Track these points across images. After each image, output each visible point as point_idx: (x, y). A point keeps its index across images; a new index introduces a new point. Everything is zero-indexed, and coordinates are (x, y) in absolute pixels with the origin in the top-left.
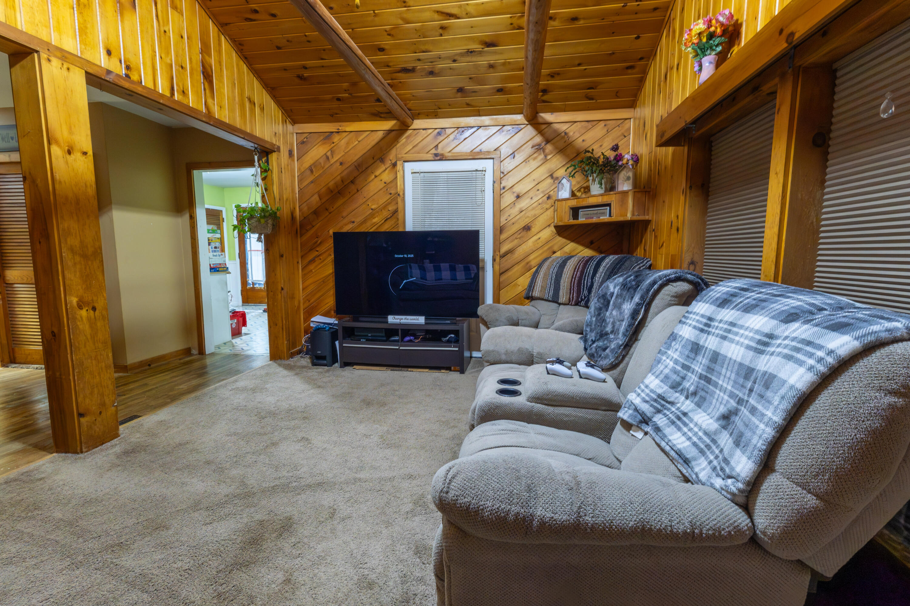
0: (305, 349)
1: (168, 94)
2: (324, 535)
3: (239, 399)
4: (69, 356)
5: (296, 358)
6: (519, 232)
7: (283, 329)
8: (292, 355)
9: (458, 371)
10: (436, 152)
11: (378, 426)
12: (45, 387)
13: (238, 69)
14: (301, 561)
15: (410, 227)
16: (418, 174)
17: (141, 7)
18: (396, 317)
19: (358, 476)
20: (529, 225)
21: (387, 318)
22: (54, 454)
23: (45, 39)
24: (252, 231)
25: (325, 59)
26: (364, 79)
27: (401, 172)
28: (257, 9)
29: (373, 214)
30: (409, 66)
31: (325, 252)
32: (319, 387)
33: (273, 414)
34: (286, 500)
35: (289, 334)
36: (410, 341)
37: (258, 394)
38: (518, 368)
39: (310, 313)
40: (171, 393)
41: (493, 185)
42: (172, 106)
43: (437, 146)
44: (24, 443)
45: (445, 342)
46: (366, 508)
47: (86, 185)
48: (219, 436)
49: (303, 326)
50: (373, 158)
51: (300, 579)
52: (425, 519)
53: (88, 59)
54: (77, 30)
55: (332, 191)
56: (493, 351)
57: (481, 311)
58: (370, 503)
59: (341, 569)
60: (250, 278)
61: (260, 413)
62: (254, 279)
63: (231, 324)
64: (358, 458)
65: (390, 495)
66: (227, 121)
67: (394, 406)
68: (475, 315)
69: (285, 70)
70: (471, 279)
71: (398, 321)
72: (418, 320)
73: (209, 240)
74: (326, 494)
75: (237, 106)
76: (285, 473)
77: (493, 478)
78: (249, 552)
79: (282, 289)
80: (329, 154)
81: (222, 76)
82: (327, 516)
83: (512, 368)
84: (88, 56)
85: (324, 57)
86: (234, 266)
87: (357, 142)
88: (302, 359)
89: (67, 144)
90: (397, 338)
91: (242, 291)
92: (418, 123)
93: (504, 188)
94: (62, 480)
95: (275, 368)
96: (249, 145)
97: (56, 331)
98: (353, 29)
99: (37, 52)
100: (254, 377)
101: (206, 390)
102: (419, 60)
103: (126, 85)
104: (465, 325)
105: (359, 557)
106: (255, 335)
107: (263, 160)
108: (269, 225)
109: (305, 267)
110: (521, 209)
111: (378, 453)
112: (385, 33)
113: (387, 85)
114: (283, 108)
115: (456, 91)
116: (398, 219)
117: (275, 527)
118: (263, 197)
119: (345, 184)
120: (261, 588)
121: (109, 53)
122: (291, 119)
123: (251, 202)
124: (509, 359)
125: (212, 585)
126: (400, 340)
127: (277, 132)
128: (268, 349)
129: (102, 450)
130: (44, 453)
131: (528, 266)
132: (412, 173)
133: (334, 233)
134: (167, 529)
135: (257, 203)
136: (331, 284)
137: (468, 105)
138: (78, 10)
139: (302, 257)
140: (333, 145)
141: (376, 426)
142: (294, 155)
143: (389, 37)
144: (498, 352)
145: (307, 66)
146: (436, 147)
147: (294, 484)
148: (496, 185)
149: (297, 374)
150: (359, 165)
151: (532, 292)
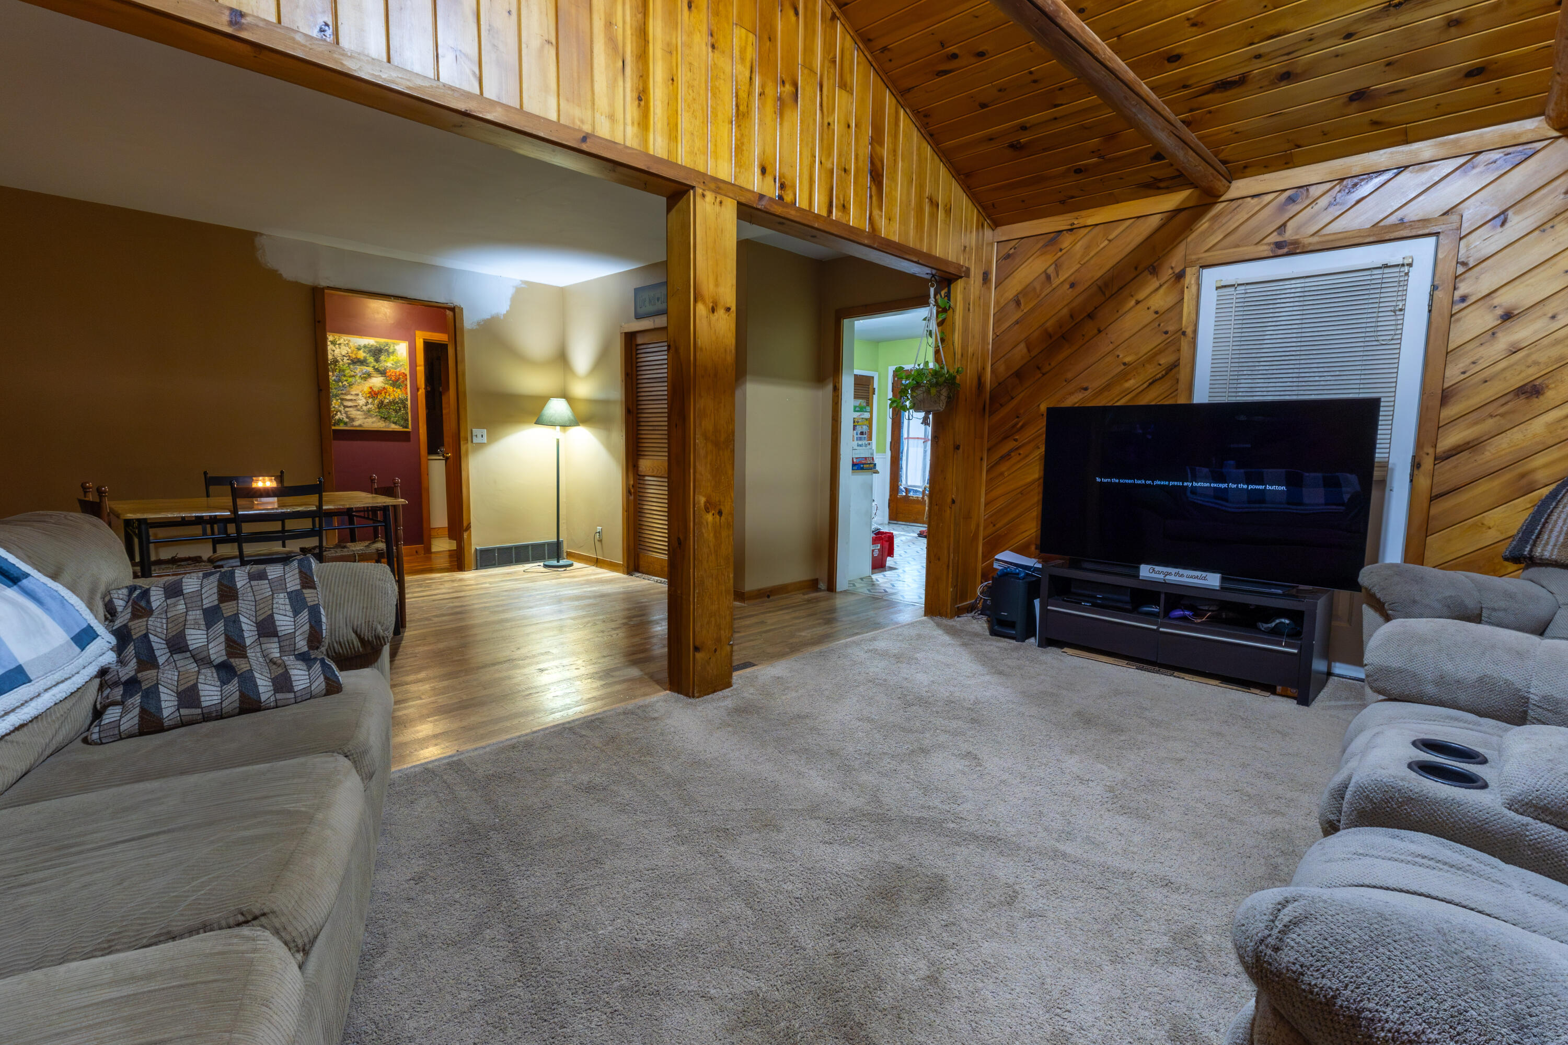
0: (980, 606)
1: (824, 213)
2: (995, 929)
3: (877, 667)
4: (691, 571)
5: (965, 618)
6: (1503, 401)
7: (948, 566)
8: (959, 612)
9: (1294, 698)
10: (1279, 239)
11: (1104, 767)
12: (665, 606)
13: (919, 155)
14: (955, 957)
15: (1202, 395)
16: (1233, 289)
17: (803, 99)
18: (1157, 568)
19: (1061, 847)
20: (1537, 383)
21: (1138, 568)
22: (668, 692)
23: (702, 169)
24: (916, 407)
25: (1062, 105)
26: (1131, 122)
27: (1194, 289)
28: (957, 51)
29: (1128, 371)
30: (1233, 74)
31: (1029, 442)
32: (1001, 673)
33: (924, 702)
34: (936, 847)
35: (957, 576)
36: (1184, 618)
37: (904, 665)
38: (1475, 724)
39: (995, 544)
40: (791, 641)
41: (1431, 296)
42: (827, 230)
43: (1284, 225)
44: (641, 670)
45: (1264, 632)
46: (1072, 910)
47: (726, 350)
48: (847, 717)
49: (980, 566)
50: (1136, 268)
51: (953, 986)
52: (1195, 978)
53: (742, 185)
54: (733, 150)
55: (1051, 337)
56: (1400, 671)
57: (1366, 576)
58: (1080, 904)
59: (1021, 1000)
60: (904, 482)
61: (905, 695)
62: (909, 483)
63: (873, 551)
64: (1063, 814)
65: (1122, 903)
66: (896, 239)
67: (1140, 737)
68: (1354, 585)
69: (991, 139)
70: (1343, 504)
71: (1162, 576)
72: (1205, 579)
73: (854, 422)
74: (1002, 859)
75: (913, 213)
76: (937, 803)
77: (1406, 961)
78: (879, 908)
79: (953, 502)
80: (1051, 271)
81: (895, 171)
82: (1002, 899)
83: (1456, 719)
84: (742, 182)
85: (1059, 102)
86: (883, 462)
87: (1106, 242)
88: (974, 621)
89: (711, 300)
90: (1155, 609)
91: (891, 501)
92: (1241, 187)
93: (1463, 299)
94: (674, 727)
95: (931, 628)
96: (921, 271)
97: (681, 537)
98: (1119, 36)
99: (693, 188)
100: (900, 638)
101: (834, 645)
102: (1258, 56)
103: (778, 210)
104: (1321, 603)
105: (1056, 995)
106: (904, 571)
107: (943, 293)
108: (943, 397)
109: (992, 467)
110: (1512, 345)
111: (1101, 816)
112: (1187, 24)
113: (1179, 124)
114: (980, 204)
115: (1347, 99)
116: (1178, 381)
117: (919, 885)
118: (937, 352)
119: (1077, 321)
120: (893, 971)
121: (763, 171)
122: (992, 220)
123: (918, 362)
124: (1445, 697)
125: (828, 935)
126: (1162, 614)
127: (968, 245)
128: (923, 597)
129: (713, 700)
130: (659, 687)
131: (1524, 482)
132: (1217, 288)
133: (1049, 410)
134: (779, 831)
135: (926, 363)
136: (1035, 497)
137: (1376, 124)
138: (737, 122)
139: (989, 450)
140: (1060, 254)
141: (1099, 766)
142: (990, 280)
143: (1194, 29)
144: (1415, 675)
145: (1028, 125)
146: (1282, 228)
147: (952, 825)
148: (1438, 294)
149: (965, 645)
150: (1106, 285)
151: (1534, 545)
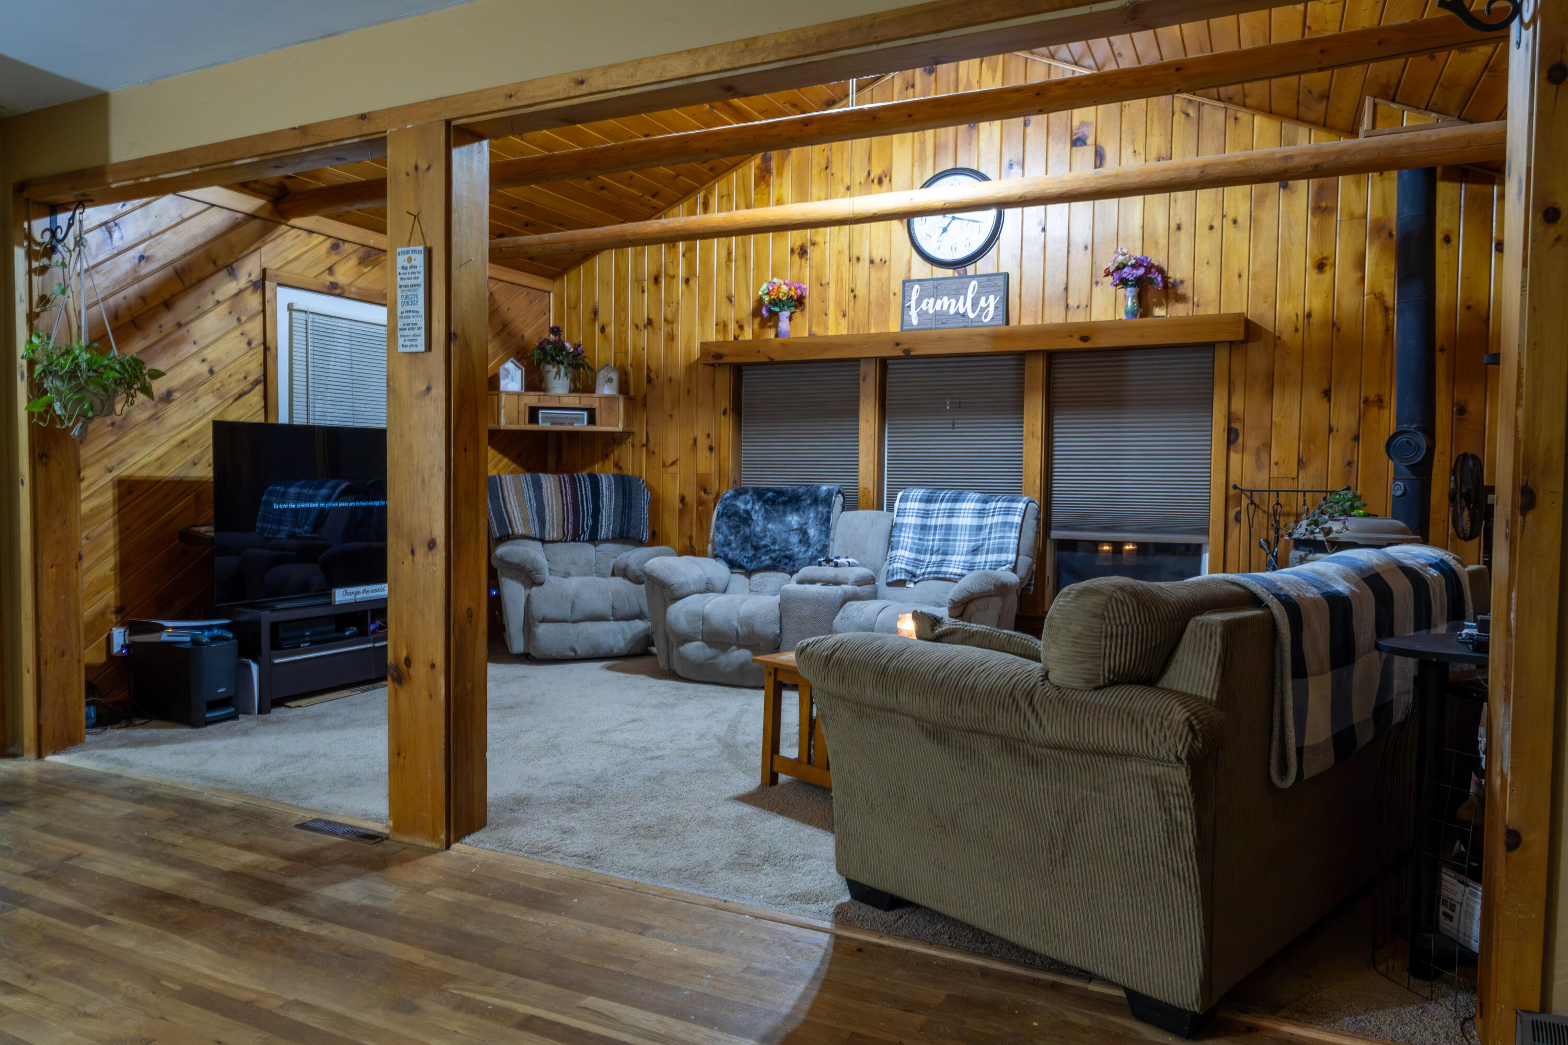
10: (330, 278)
16: (298, 314)
18: (350, 590)
21: (333, 594)
27: (272, 304)
50: (213, 263)
71: (352, 597)
90: (353, 630)
116: (264, 397)
132: (287, 308)
133: (214, 422)
146: (331, 269)
